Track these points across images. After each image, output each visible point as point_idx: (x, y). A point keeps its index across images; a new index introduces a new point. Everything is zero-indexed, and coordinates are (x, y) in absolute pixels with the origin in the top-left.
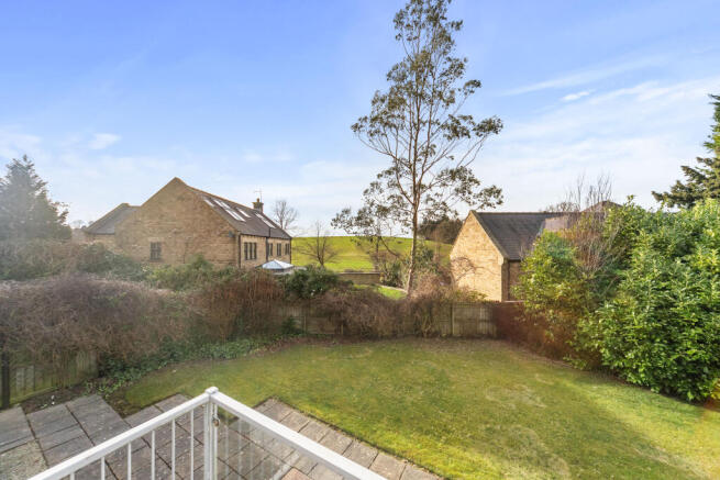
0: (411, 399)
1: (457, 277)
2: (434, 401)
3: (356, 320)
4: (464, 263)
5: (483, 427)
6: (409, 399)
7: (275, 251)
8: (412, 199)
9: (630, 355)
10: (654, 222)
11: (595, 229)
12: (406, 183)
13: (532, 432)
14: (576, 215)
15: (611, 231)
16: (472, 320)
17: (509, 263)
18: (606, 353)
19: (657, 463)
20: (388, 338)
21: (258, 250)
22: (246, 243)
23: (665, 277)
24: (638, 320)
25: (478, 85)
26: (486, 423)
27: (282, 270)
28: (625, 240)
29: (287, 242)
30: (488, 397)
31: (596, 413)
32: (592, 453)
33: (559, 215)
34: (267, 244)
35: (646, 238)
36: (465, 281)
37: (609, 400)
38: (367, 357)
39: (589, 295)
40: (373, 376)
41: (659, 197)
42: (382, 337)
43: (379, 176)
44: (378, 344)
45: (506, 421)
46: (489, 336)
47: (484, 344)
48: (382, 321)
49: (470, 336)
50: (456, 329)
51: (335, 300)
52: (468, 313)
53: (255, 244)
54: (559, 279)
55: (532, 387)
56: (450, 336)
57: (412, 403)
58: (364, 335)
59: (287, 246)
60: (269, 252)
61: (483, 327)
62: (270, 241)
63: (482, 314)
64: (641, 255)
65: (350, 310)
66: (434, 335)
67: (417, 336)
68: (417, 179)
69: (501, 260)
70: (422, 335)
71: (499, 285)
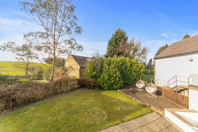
0: (61, 118)
1: (68, 73)
2: (69, 114)
3: (23, 96)
4: (71, 68)
5: (86, 113)
6: (60, 118)
9: (105, 84)
13: (96, 108)
16: (73, 85)
18: (102, 85)
20: (42, 99)
24: (106, 77)
26: (86, 111)
30: (84, 104)
32: (106, 106)
37: (105, 93)
38: (32, 111)
39: (99, 74)
42: (39, 100)
44: (38, 103)
45: (90, 108)
46: (78, 88)
47: (77, 90)
48: (39, 93)
49: (73, 90)
50: (69, 88)
52: (72, 83)
54: (94, 71)
55: (91, 97)
56: (67, 91)
57: (62, 119)
58: (31, 101)
61: (76, 86)
63: (76, 82)
65: (18, 92)
66: (62, 92)
67: (56, 94)
69: (79, 68)
70: (58, 93)
71: (79, 74)
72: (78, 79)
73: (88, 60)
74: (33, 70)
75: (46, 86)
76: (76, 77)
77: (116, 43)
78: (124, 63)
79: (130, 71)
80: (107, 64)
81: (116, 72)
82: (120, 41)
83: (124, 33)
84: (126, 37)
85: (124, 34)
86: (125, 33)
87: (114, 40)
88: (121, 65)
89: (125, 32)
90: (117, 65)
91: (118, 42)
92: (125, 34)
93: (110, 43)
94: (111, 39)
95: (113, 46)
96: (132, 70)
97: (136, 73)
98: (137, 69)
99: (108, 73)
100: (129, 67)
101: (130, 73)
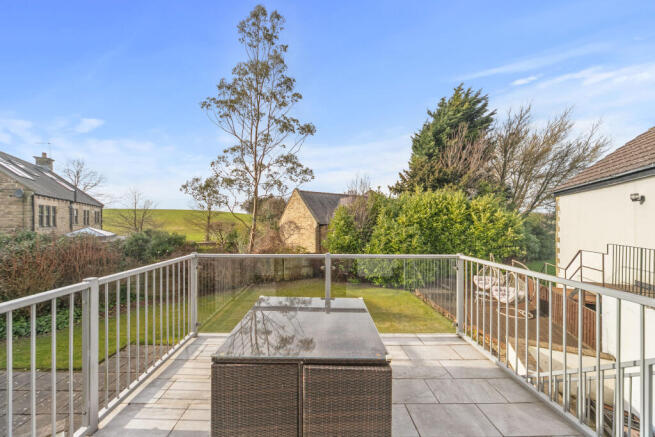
1: (286, 236)
4: (293, 226)
7: (81, 219)
8: (253, 174)
9: (376, 270)
10: (387, 201)
11: (363, 204)
12: (249, 160)
14: (355, 196)
15: (370, 205)
16: (297, 267)
17: (320, 226)
18: (366, 271)
21: (58, 216)
22: (41, 207)
23: (389, 228)
25: (300, 97)
27: (105, 237)
28: (375, 211)
29: (97, 210)
33: (347, 196)
34: (71, 210)
35: (383, 210)
36: (292, 239)
39: (360, 240)
41: (391, 189)
43: (225, 152)
46: (308, 277)
49: (296, 278)
50: (287, 274)
52: (295, 262)
53: (54, 208)
54: (346, 233)
56: (283, 280)
59: (98, 213)
60: (73, 221)
61: (305, 271)
62: (75, 206)
64: (381, 218)
66: (272, 280)
67: (258, 283)
68: (258, 159)
69: (315, 225)
70: (262, 281)
71: (314, 242)
73: (344, 202)
74: (220, 231)
76: (304, 249)
77: (438, 142)
78: (440, 211)
79: (463, 237)
80: (387, 213)
81: (411, 236)
82: (450, 137)
83: (479, 101)
84: (485, 114)
85: (479, 105)
86: (483, 102)
87: (430, 134)
88: (432, 216)
89: (483, 99)
90: (416, 216)
91: (444, 137)
92: (485, 105)
93: (417, 145)
94: (423, 132)
95: (426, 154)
96: (473, 233)
97: (485, 244)
98: (489, 229)
99: (384, 239)
100: (461, 223)
101: (464, 242)
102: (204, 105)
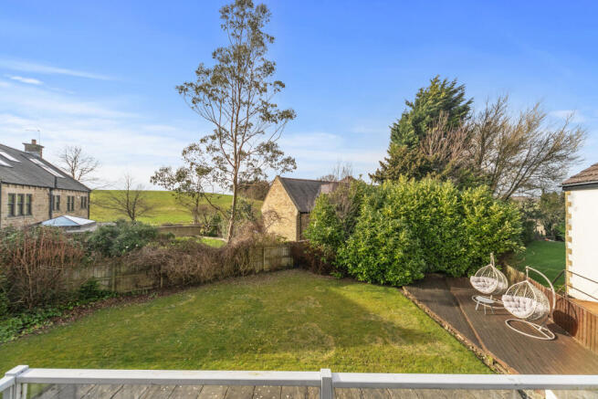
0: (233, 328)
1: (266, 226)
2: (251, 324)
3: (178, 270)
4: (273, 214)
5: (286, 331)
6: (231, 328)
7: (63, 205)
8: (233, 163)
9: (360, 265)
10: (371, 190)
11: (346, 193)
13: (315, 325)
14: (336, 184)
15: (353, 194)
16: (278, 257)
17: (301, 213)
18: (350, 266)
19: (371, 321)
20: (210, 282)
21: (33, 203)
22: (12, 196)
23: (373, 220)
24: (363, 248)
25: (283, 86)
26: (288, 328)
27: (79, 227)
28: (358, 200)
29: (84, 195)
30: (289, 311)
31: (345, 302)
32: (344, 327)
33: (328, 183)
34: (51, 198)
35: (366, 199)
36: (273, 229)
37: (352, 293)
38: (189, 303)
39: (343, 232)
40: (197, 318)
41: (371, 177)
42: (205, 282)
43: (203, 141)
44: (201, 289)
45: (300, 323)
46: (288, 267)
47: (285, 273)
48: (205, 267)
49: (276, 269)
50: (266, 265)
51: (154, 254)
52: (275, 252)
53: (30, 197)
54: (329, 224)
55: (314, 296)
56: (262, 271)
57: (234, 331)
58: (191, 282)
60: (53, 206)
61: (285, 261)
62: (55, 193)
63: (284, 252)
64: (365, 209)
65: (171, 262)
66: (250, 272)
67: (236, 276)
68: (238, 147)
69: (296, 212)
70: (240, 274)
71: (295, 230)
72: (290, 243)
73: (325, 189)
74: (205, 214)
75: (217, 255)
76: (285, 238)
77: (418, 131)
78: (429, 203)
79: (454, 231)
80: (372, 203)
81: (398, 230)
82: (430, 125)
83: (455, 91)
84: (462, 104)
85: (456, 95)
86: (460, 91)
87: (409, 122)
88: (420, 208)
89: (460, 88)
90: (402, 208)
91: (424, 127)
92: (462, 94)
93: (397, 134)
94: (401, 122)
95: (406, 143)
96: (465, 227)
97: (480, 239)
98: (483, 224)
99: (368, 232)
100: (451, 216)
101: (455, 236)
102: (182, 89)
